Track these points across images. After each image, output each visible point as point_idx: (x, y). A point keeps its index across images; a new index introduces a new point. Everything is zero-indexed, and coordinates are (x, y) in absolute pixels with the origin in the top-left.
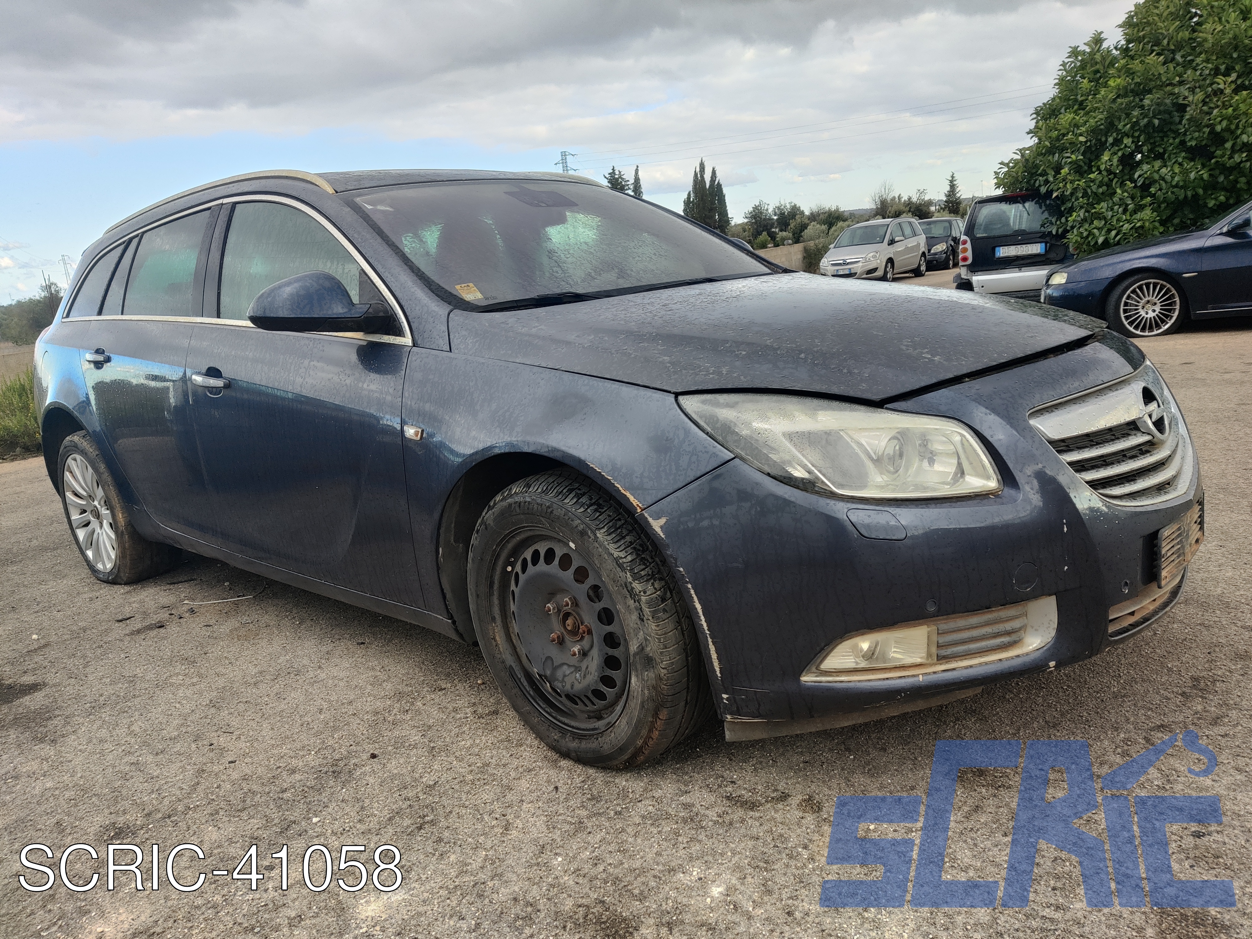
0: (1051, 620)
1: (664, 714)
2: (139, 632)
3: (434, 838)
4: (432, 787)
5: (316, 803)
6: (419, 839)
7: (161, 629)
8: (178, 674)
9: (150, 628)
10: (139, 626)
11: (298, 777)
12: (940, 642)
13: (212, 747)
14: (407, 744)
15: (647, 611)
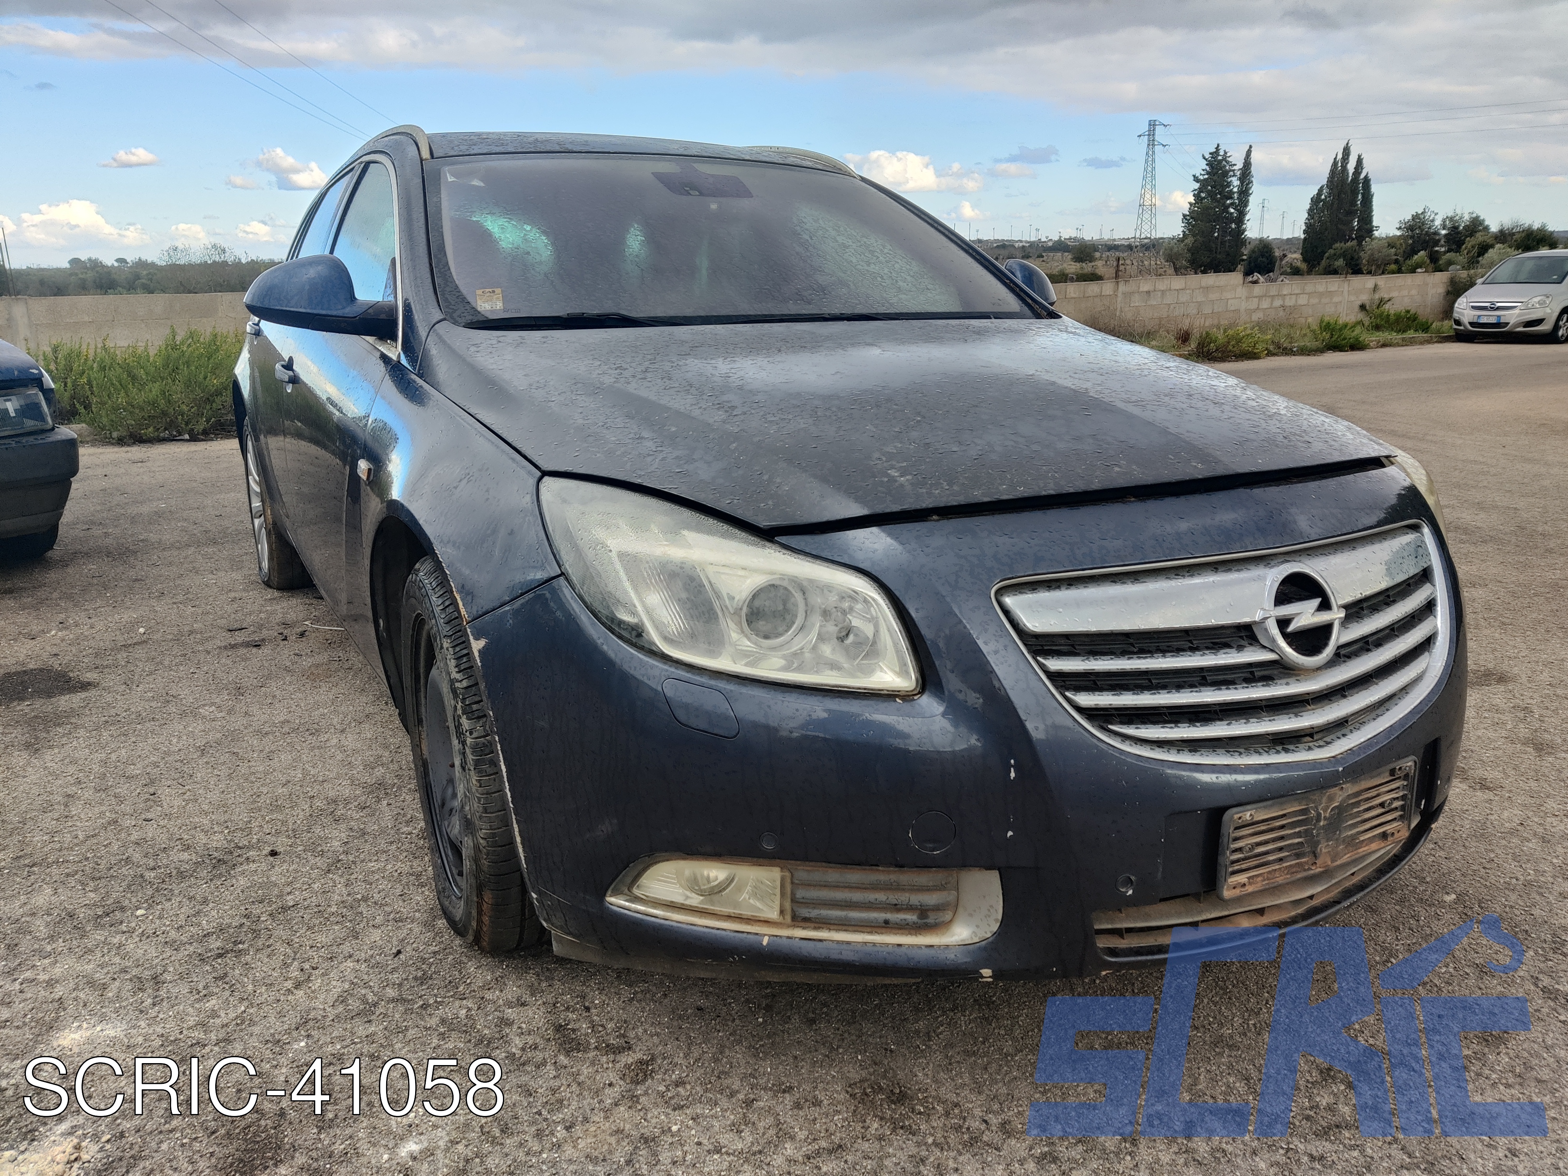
0: (991, 906)
1: (488, 896)
2: (233, 647)
3: (221, 973)
4: (284, 909)
5: (165, 892)
6: (208, 968)
7: (254, 650)
8: (213, 704)
9: (247, 645)
10: (240, 640)
11: (185, 856)
12: (798, 896)
13: (152, 797)
14: (320, 849)
15: (470, 757)
